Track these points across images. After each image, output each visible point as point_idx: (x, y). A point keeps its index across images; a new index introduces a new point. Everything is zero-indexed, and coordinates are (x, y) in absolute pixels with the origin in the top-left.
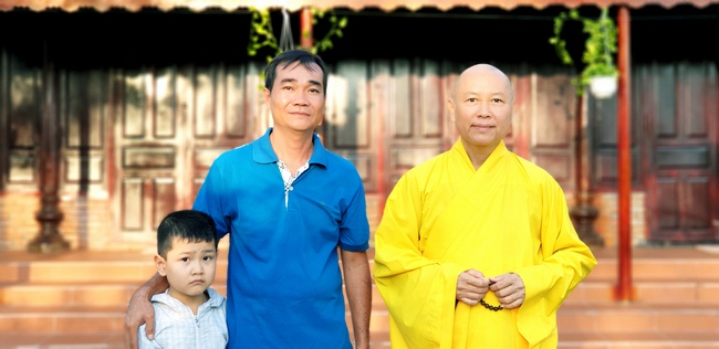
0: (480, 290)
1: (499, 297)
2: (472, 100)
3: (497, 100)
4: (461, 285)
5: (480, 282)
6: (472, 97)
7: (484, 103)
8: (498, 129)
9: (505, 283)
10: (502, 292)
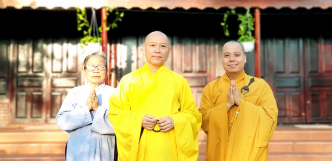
0: (153, 124)
1: (160, 126)
2: (153, 45)
3: (163, 46)
4: (144, 122)
5: (152, 120)
6: (153, 44)
7: (158, 47)
8: (163, 58)
9: (163, 121)
10: (162, 125)
